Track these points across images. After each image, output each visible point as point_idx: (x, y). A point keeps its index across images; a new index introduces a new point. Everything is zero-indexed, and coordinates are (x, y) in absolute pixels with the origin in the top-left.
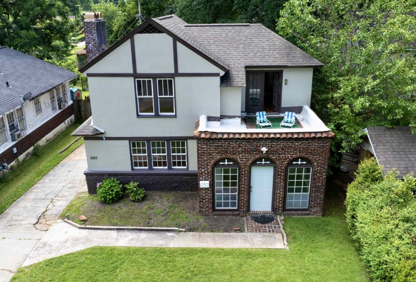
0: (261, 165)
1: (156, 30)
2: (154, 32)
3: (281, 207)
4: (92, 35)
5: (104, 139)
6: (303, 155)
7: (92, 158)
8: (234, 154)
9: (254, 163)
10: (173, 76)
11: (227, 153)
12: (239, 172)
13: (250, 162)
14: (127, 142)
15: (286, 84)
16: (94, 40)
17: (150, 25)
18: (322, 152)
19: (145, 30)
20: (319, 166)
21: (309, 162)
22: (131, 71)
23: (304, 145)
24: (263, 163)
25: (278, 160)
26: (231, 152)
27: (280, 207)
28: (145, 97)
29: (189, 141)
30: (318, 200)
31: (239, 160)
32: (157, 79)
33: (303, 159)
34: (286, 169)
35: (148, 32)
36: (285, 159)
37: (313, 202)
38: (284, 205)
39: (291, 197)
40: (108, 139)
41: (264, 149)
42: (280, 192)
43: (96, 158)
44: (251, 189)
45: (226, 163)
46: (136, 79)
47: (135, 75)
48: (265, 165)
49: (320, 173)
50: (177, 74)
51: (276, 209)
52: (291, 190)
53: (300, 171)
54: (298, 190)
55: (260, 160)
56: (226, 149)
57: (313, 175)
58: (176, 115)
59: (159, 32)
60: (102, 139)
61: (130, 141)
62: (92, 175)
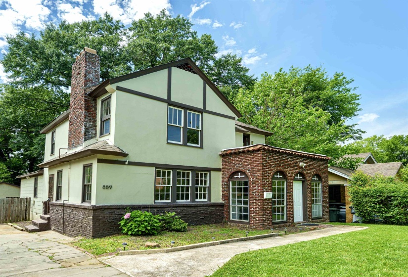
0: (297, 180)
1: (191, 69)
2: (189, 71)
4: (95, 67)
5: (127, 163)
6: (318, 172)
7: (104, 187)
10: (201, 111)
12: (286, 184)
13: (293, 175)
14: (154, 169)
17: (187, 64)
18: (325, 171)
19: (182, 66)
20: (325, 181)
21: (319, 178)
23: (318, 164)
24: (299, 177)
27: (310, 216)
28: (175, 125)
29: (212, 172)
30: (327, 209)
31: (287, 173)
32: (188, 111)
33: (316, 176)
35: (184, 69)
36: (311, 175)
37: (324, 210)
39: (314, 208)
40: (131, 163)
42: (310, 203)
43: (111, 187)
45: (278, 176)
46: (169, 107)
47: (169, 102)
50: (205, 110)
51: (308, 218)
57: (323, 188)
58: (202, 147)
59: (194, 72)
60: (123, 163)
61: (156, 168)
62: (105, 209)
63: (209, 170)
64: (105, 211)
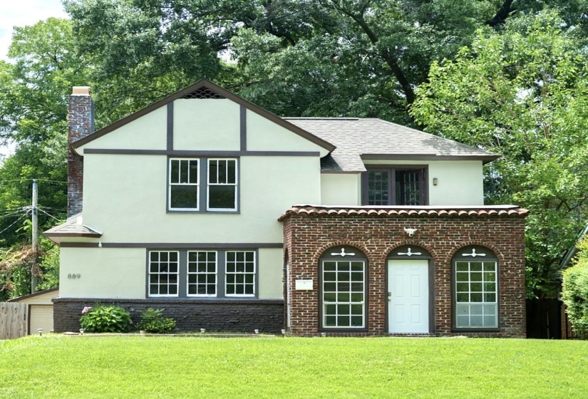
0: (406, 258)
1: (208, 92)
2: (208, 97)
3: (448, 324)
4: (83, 113)
5: (100, 245)
6: (479, 241)
7: (70, 277)
8: (357, 239)
9: (392, 255)
10: (237, 155)
11: (345, 237)
12: (367, 267)
13: (385, 251)
14: (144, 250)
15: (435, 185)
16: (85, 120)
17: (203, 88)
18: (512, 237)
19: (194, 94)
20: (510, 259)
21: (491, 253)
22: (164, 147)
23: (480, 226)
24: (409, 254)
25: (435, 249)
26: (352, 236)
27: (445, 324)
28: (184, 184)
29: (261, 251)
30: (515, 313)
31: (366, 248)
32: (209, 160)
33: (480, 248)
34: (451, 262)
35: (198, 97)
36: (449, 247)
37: (505, 316)
38: (452, 320)
39: (465, 310)
40: (105, 245)
41: (411, 231)
42: (444, 299)
43: (79, 276)
44: (389, 298)
45: (343, 254)
46: (171, 159)
47: (170, 152)
48: (413, 258)
49: (512, 270)
50: (244, 151)
51: (438, 327)
52: (463, 298)
53: (476, 266)
54: (476, 298)
55: (403, 248)
56: (342, 231)
57: (500, 272)
58: (238, 212)
59: (218, 97)
60: (96, 245)
61: (148, 250)
62: (68, 302)
63: (256, 247)
64: (69, 305)
